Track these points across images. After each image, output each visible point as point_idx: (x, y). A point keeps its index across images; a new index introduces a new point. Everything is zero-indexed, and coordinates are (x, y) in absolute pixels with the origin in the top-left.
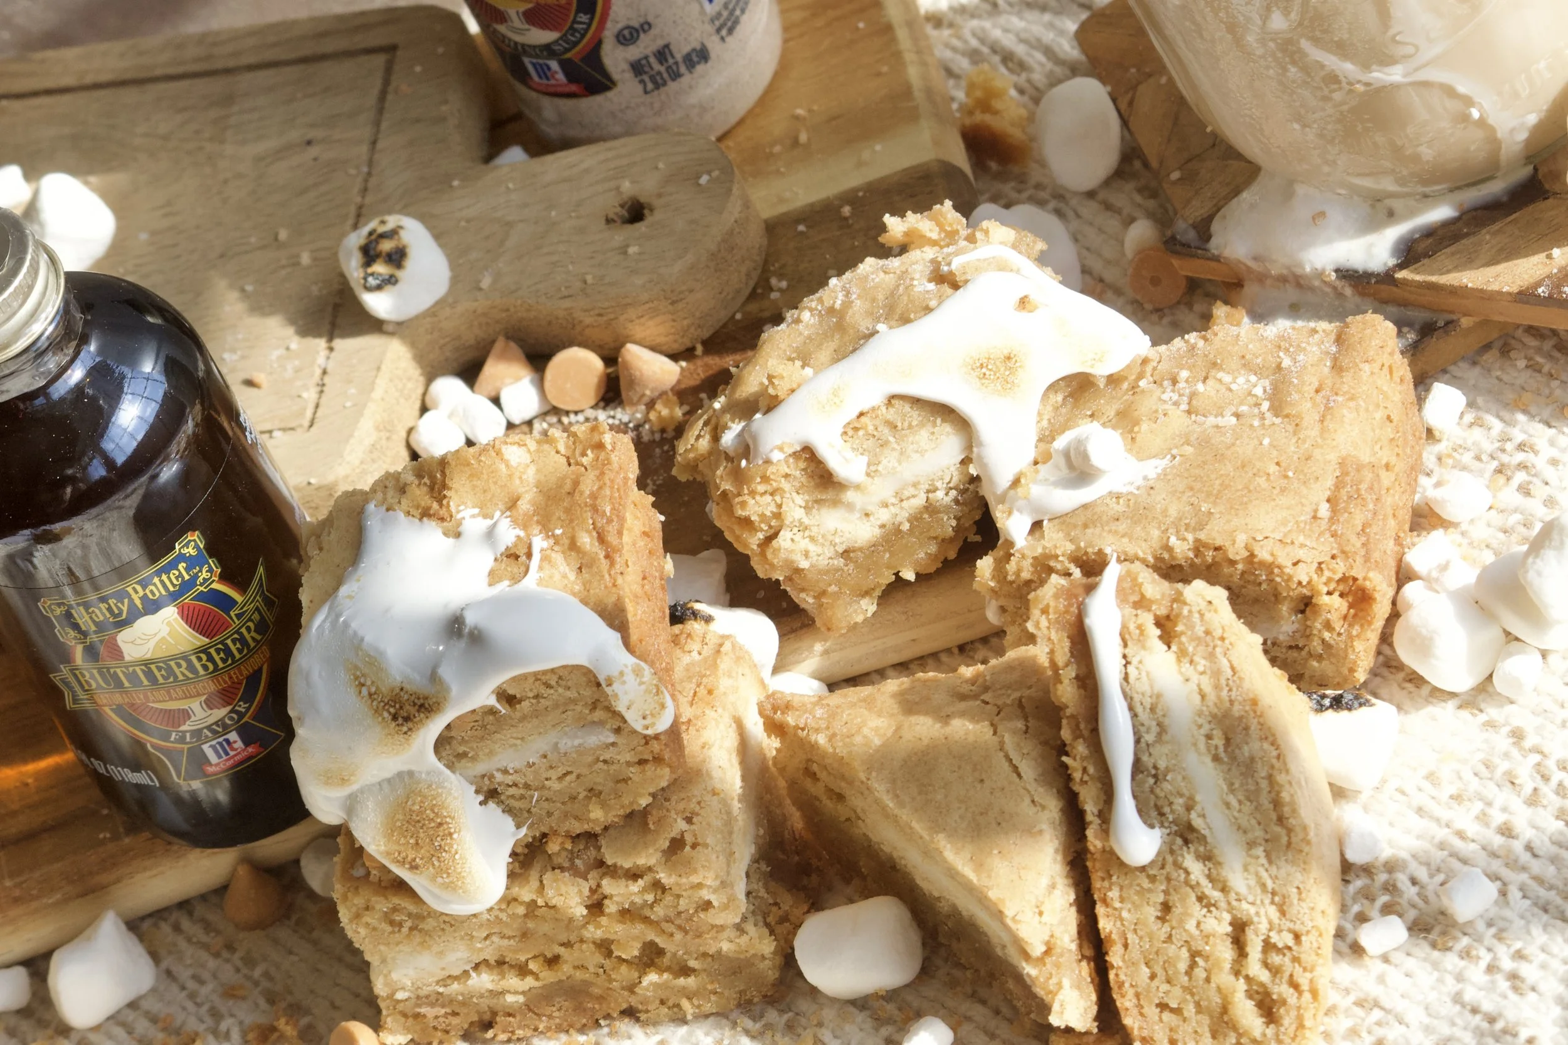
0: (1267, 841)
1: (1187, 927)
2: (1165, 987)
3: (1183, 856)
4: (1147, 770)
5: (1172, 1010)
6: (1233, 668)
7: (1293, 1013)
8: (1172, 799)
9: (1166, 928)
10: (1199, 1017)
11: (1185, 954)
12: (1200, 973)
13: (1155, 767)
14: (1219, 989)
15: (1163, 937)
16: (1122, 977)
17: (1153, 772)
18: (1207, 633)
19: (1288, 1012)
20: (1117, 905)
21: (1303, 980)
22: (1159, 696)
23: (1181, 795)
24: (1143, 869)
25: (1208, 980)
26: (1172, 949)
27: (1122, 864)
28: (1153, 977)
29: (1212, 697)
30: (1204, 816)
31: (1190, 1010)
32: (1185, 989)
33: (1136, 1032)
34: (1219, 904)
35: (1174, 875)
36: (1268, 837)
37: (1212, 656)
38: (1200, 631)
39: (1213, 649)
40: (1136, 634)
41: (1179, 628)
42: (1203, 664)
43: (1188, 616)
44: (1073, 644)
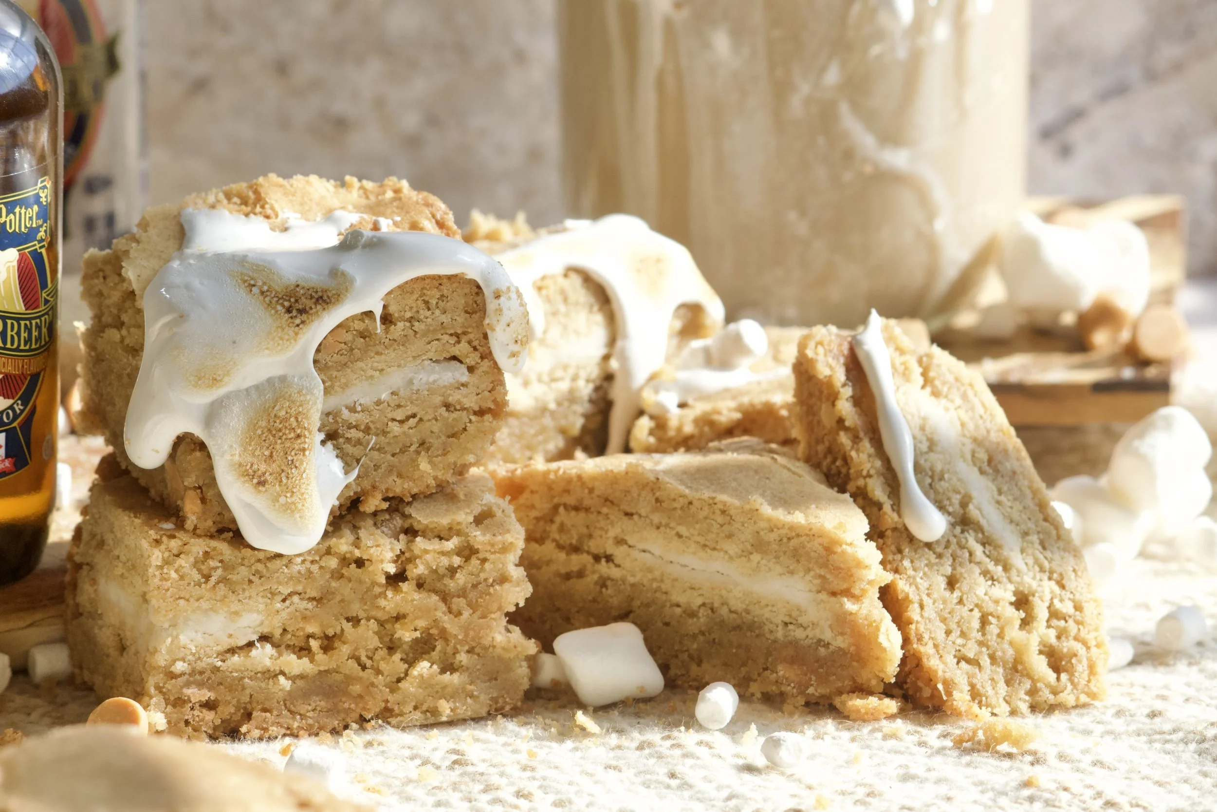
0: (1039, 533)
1: (978, 592)
2: (960, 641)
3: (966, 539)
4: (925, 471)
5: (968, 661)
6: (984, 406)
7: (1085, 662)
8: (950, 494)
9: (957, 594)
10: (994, 668)
11: (977, 614)
12: (993, 629)
13: (932, 469)
14: (1011, 643)
15: (955, 601)
16: (922, 628)
17: (930, 473)
18: (957, 379)
19: (1080, 662)
20: (911, 572)
21: (1090, 638)
22: (925, 419)
23: (958, 492)
24: (929, 545)
25: (1001, 636)
26: (964, 611)
27: (911, 539)
28: (948, 633)
29: (971, 426)
30: (980, 509)
31: (985, 661)
32: (981, 644)
33: (940, 673)
34: (1001, 579)
35: (959, 552)
36: (1039, 529)
37: (964, 397)
38: (950, 378)
39: (965, 391)
40: (901, 369)
41: (932, 374)
42: (958, 401)
43: (939, 366)
44: (848, 371)
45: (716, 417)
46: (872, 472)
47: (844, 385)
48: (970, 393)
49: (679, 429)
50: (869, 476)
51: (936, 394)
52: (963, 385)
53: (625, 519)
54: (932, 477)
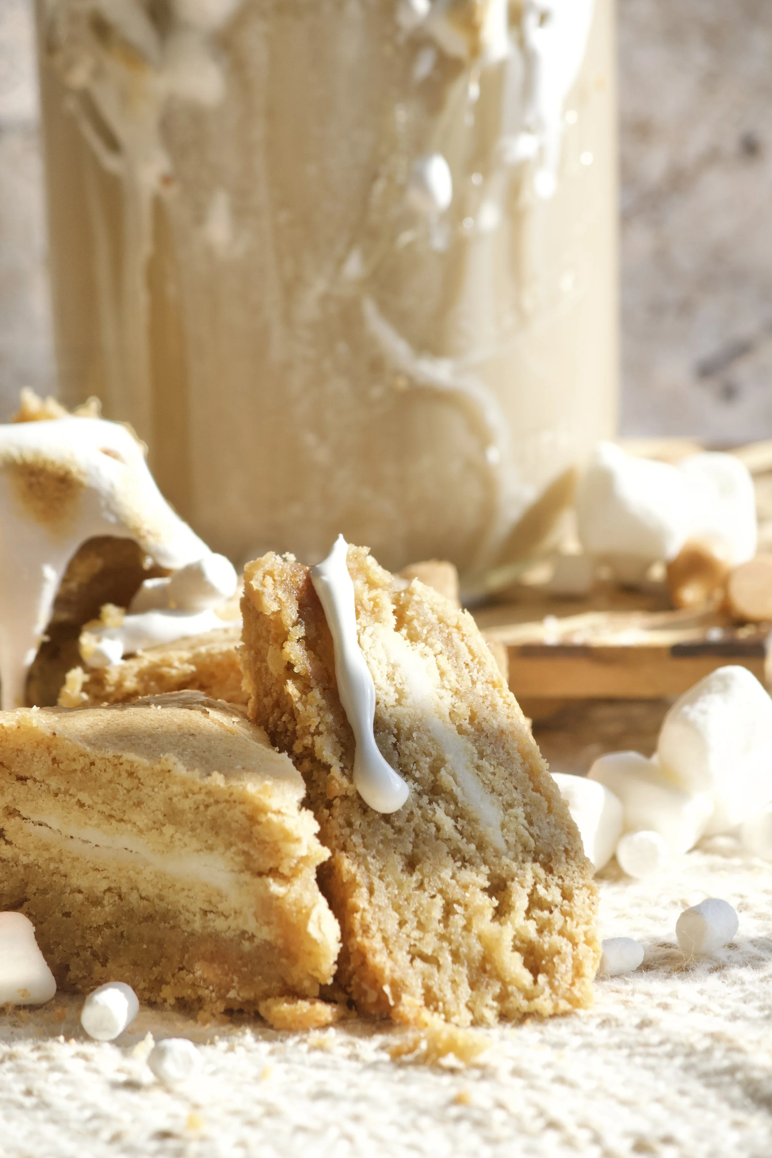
0: (525, 805)
1: (442, 875)
2: (416, 934)
3: (434, 810)
4: (389, 728)
5: (425, 958)
6: (471, 651)
7: (570, 962)
8: (418, 757)
9: (416, 876)
10: (456, 967)
11: (439, 901)
12: (458, 920)
13: (397, 726)
14: (480, 938)
15: (414, 885)
16: (369, 918)
17: (395, 731)
18: (441, 620)
19: (563, 961)
20: (361, 850)
21: (579, 932)
22: (394, 666)
23: (428, 754)
24: (386, 818)
25: (467, 928)
26: (424, 898)
27: (365, 809)
28: (402, 924)
30: (454, 776)
31: (446, 959)
32: (442, 937)
33: (387, 972)
34: (473, 860)
35: (424, 827)
36: (525, 801)
37: (448, 641)
38: (433, 618)
39: (450, 634)
40: (369, 605)
41: (410, 613)
42: (439, 646)
43: (420, 603)
44: (302, 607)
45: (165, 670)
46: (322, 728)
47: (295, 624)
48: (456, 637)
49: (119, 685)
50: (318, 733)
51: (413, 638)
52: (448, 627)
53: (18, 784)
54: (397, 736)
